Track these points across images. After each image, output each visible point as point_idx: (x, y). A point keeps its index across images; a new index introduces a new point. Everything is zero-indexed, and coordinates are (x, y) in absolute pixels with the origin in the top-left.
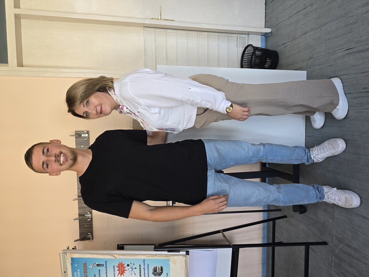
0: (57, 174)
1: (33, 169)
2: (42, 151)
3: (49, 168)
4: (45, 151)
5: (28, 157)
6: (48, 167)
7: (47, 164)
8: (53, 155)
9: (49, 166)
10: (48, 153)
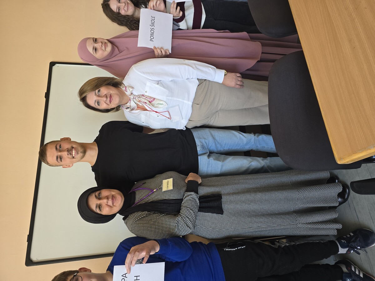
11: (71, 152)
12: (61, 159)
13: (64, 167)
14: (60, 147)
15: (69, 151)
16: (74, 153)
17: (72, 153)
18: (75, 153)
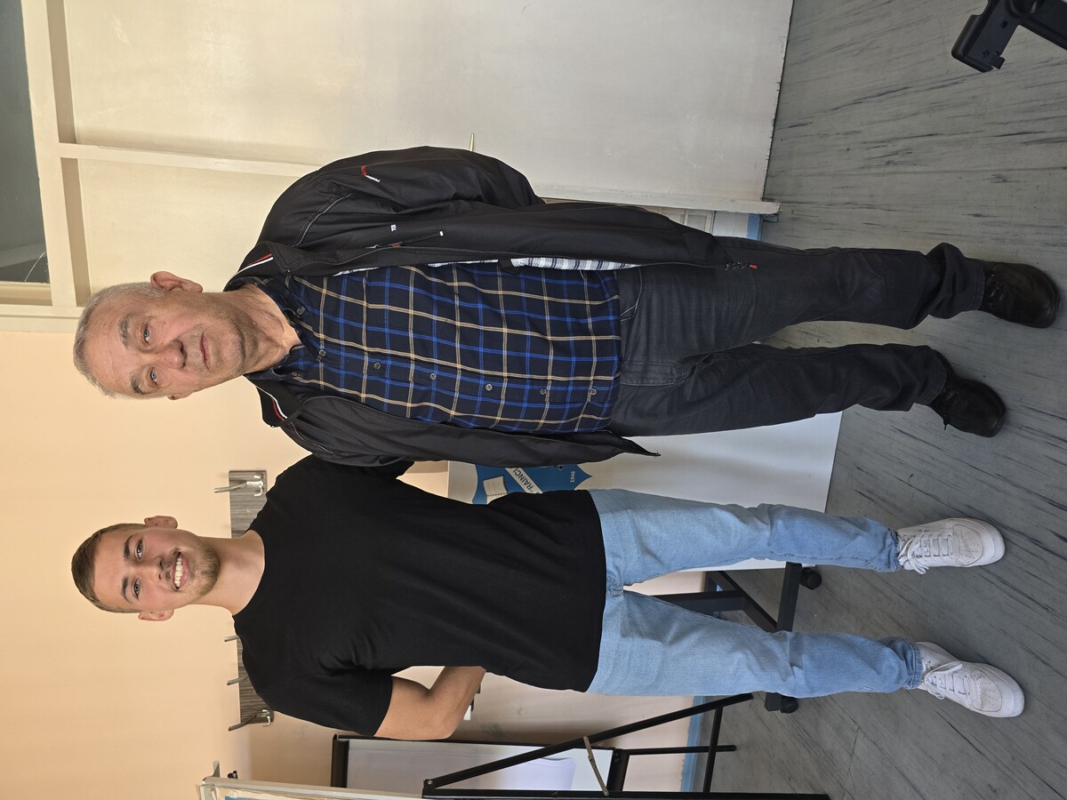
0: (162, 616)
1: (94, 599)
2: (123, 548)
3: (140, 596)
4: (133, 548)
5: (83, 565)
6: (137, 596)
7: (135, 585)
8: (155, 558)
9: (141, 594)
10: (140, 554)
11: (170, 569)
12: (136, 587)
13: (143, 618)
14: (139, 547)
15: (165, 564)
16: (178, 574)
17: (174, 575)
18: (184, 573)
